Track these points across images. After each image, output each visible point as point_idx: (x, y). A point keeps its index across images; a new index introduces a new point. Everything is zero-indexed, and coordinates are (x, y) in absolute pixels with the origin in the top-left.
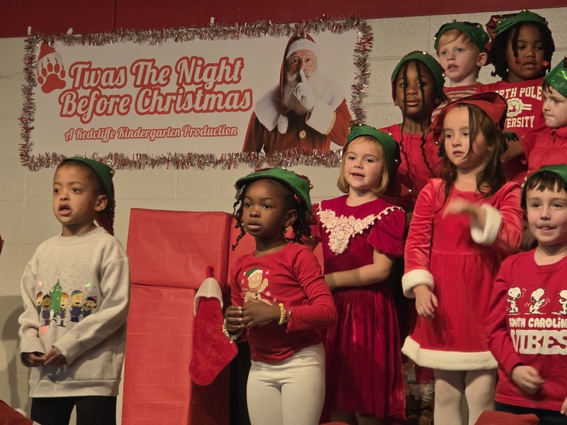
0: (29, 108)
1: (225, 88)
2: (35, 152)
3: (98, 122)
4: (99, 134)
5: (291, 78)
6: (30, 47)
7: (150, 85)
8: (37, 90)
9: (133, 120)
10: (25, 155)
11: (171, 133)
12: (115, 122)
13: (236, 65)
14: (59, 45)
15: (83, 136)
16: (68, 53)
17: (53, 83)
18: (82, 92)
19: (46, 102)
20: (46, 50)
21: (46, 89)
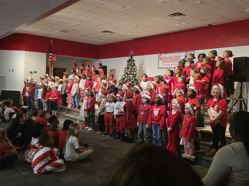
0: (159, 62)
1: (179, 59)
2: (159, 67)
3: (166, 63)
4: (166, 65)
5: (186, 58)
6: (159, 55)
7: (171, 59)
8: (160, 60)
9: (169, 63)
10: (158, 67)
11: (173, 65)
12: (167, 63)
13: (180, 56)
14: (162, 55)
15: (164, 65)
16: (163, 55)
17: (161, 59)
18: (164, 60)
19: (160, 61)
20: (161, 55)
21: (161, 60)
